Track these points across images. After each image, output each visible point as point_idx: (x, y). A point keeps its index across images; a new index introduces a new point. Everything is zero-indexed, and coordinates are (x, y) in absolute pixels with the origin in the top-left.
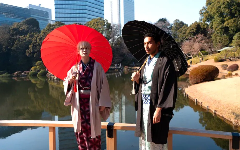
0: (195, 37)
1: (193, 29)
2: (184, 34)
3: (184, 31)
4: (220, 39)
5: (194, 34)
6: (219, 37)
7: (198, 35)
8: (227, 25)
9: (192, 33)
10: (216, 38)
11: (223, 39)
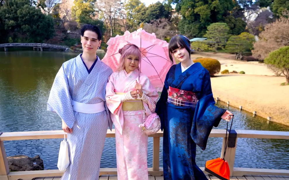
0: (158, 20)
1: (155, 11)
2: (142, 14)
3: (143, 12)
4: (188, 27)
5: (157, 18)
6: (187, 24)
7: (161, 19)
8: (199, 12)
9: (154, 15)
10: (182, 25)
11: (191, 28)
